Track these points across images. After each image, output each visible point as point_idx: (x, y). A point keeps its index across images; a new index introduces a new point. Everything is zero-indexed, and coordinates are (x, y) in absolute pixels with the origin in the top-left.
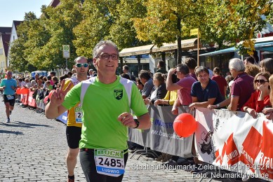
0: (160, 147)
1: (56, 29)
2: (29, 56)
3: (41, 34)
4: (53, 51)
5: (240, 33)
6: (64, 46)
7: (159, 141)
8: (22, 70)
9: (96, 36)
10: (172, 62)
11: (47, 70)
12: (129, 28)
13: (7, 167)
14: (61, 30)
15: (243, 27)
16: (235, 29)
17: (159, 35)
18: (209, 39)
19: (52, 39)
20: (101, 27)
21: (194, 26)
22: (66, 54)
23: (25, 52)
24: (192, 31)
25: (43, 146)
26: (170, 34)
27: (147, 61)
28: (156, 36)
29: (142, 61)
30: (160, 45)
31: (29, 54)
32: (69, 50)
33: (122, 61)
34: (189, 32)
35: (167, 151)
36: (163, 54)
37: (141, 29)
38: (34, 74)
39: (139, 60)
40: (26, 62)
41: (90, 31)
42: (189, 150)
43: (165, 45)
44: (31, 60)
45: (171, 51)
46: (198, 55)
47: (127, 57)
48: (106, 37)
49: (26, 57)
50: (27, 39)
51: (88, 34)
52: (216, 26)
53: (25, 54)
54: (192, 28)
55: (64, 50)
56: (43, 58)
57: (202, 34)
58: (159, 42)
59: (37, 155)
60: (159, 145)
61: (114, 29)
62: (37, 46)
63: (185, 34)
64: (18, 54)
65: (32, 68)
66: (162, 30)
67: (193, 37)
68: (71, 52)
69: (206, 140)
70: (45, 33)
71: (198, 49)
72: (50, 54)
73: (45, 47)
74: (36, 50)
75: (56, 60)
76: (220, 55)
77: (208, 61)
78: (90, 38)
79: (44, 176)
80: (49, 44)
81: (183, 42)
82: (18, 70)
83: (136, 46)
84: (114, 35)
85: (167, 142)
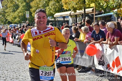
0: (76, 62)
1: (22, 3)
2: (8, 17)
3: (14, 6)
4: (20, 14)
5: (116, 6)
6: (26, 12)
7: (76, 59)
8: (5, 23)
9: (42, 7)
10: (80, 20)
11: (17, 24)
12: (59, 3)
13: (2, 72)
14: (24, 4)
15: (117, 3)
16: (113, 4)
17: (75, 7)
18: (99, 8)
19: (20, 8)
20: (45, 2)
21: (92, 2)
22: (28, 16)
23: (6, 15)
24: (91, 4)
25: (18, 62)
26: (80, 6)
27: (68, 19)
28: (73, 7)
29: (66, 19)
30: (75, 12)
31: (8, 16)
32: (29, 14)
33: (55, 19)
34: (90, 5)
35: (80, 64)
36: (76, 16)
37: (66, 4)
38: (11, 26)
39: (64, 19)
40: (7, 20)
41: (39, 4)
42: (91, 64)
43: (78, 11)
44: (9, 19)
45: (80, 14)
46: (94, 16)
47: (58, 17)
48: (47, 7)
49: (7, 17)
50: (7, 8)
51: (38, 6)
52: (103, 2)
53: (6, 16)
54: (91, 3)
55: (26, 14)
56: (15, 18)
57: (96, 6)
58: (75, 10)
59: (16, 66)
60: (76, 61)
61: (51, 3)
62: (13, 12)
63: (88, 6)
64: (3, 16)
65: (10, 23)
66: (76, 4)
67: (92, 7)
68: (30, 15)
69: (101, 59)
70: (16, 5)
71: (94, 13)
72: (19, 16)
73: (16, 12)
74: (12, 14)
75: (22, 19)
76: (105, 16)
77: (98, 19)
78: (39, 8)
79: (20, 76)
80: (18, 11)
81: (87, 10)
82: (2, 24)
83: (63, 12)
84: (51, 6)
85: (80, 60)
